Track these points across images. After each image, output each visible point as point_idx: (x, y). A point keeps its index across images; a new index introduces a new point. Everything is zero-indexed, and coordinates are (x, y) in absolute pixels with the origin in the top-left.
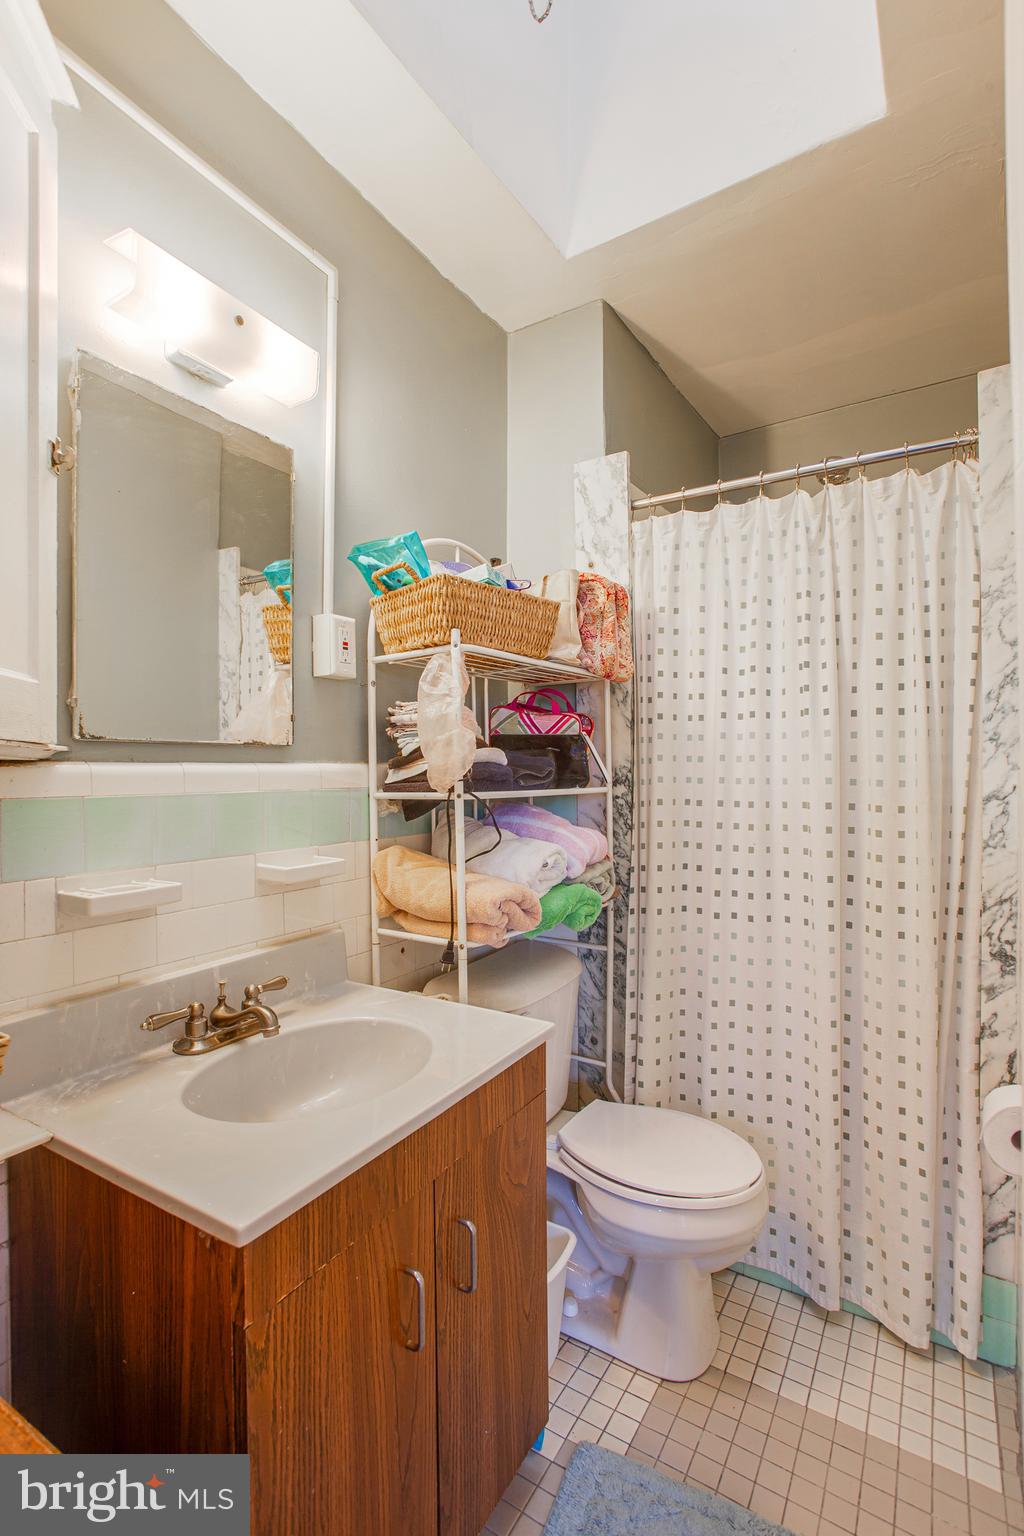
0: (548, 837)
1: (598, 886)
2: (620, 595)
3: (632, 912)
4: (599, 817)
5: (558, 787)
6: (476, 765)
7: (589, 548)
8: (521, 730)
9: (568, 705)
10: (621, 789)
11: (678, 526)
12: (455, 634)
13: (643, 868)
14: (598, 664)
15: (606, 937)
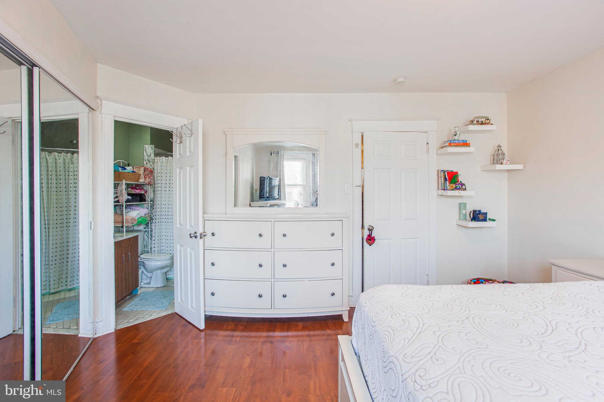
0: (138, 210)
1: (147, 218)
2: (152, 171)
3: (154, 223)
4: (148, 207)
5: (140, 202)
6: (128, 199)
7: (146, 160)
8: (133, 192)
9: (142, 188)
10: (152, 202)
11: (162, 159)
12: (124, 180)
13: (156, 219)
14: (147, 182)
15: (149, 228)
